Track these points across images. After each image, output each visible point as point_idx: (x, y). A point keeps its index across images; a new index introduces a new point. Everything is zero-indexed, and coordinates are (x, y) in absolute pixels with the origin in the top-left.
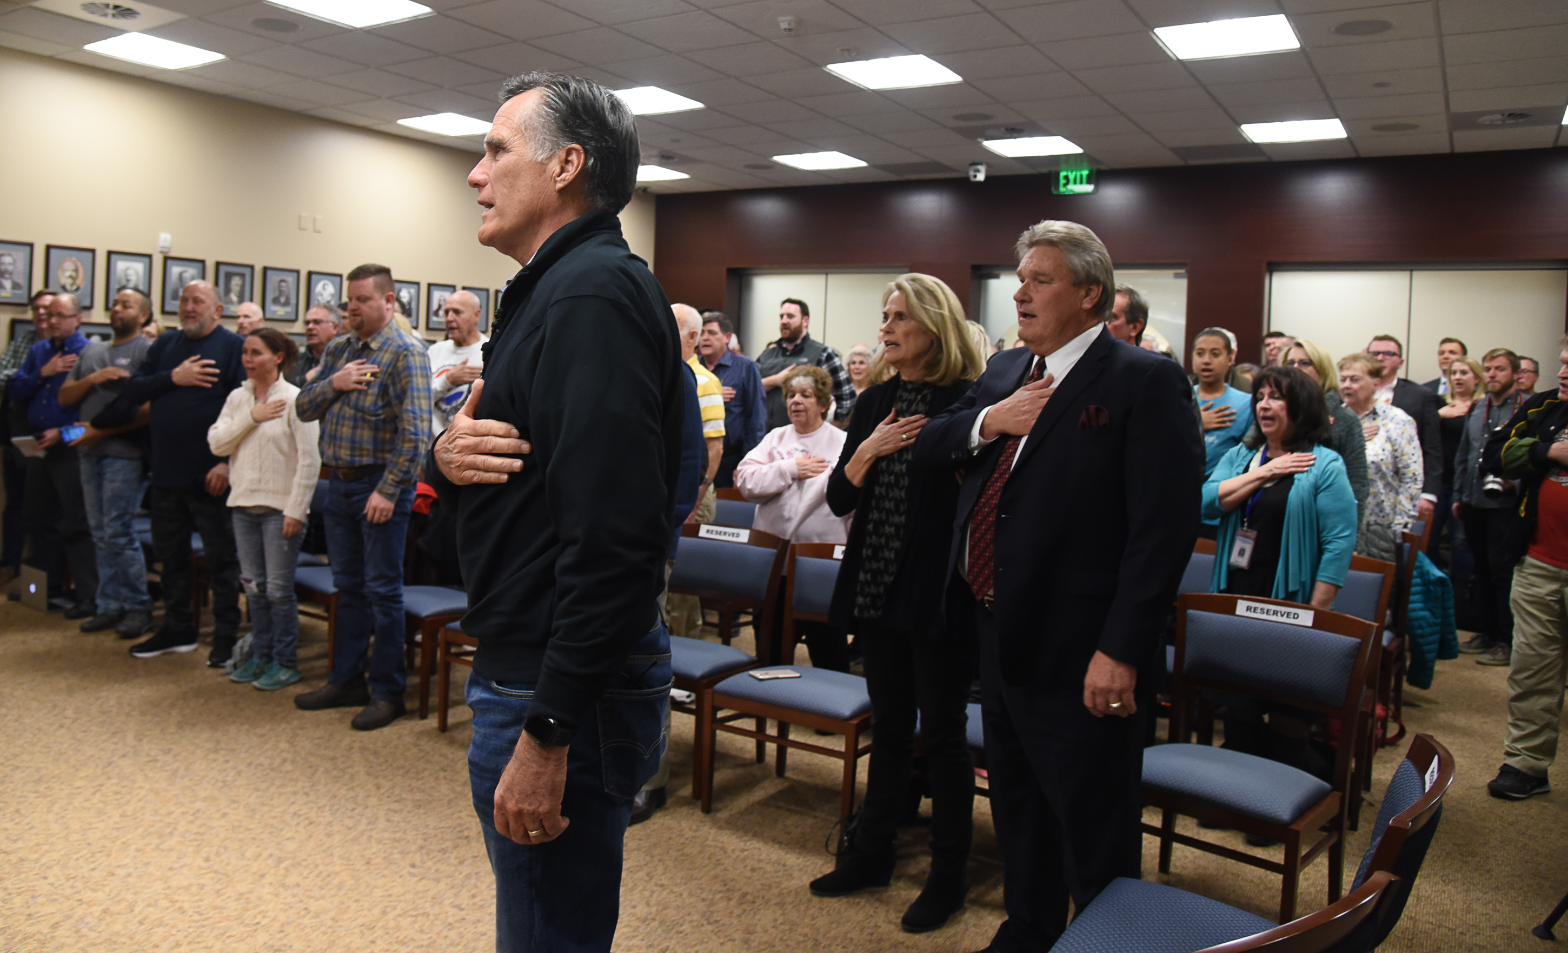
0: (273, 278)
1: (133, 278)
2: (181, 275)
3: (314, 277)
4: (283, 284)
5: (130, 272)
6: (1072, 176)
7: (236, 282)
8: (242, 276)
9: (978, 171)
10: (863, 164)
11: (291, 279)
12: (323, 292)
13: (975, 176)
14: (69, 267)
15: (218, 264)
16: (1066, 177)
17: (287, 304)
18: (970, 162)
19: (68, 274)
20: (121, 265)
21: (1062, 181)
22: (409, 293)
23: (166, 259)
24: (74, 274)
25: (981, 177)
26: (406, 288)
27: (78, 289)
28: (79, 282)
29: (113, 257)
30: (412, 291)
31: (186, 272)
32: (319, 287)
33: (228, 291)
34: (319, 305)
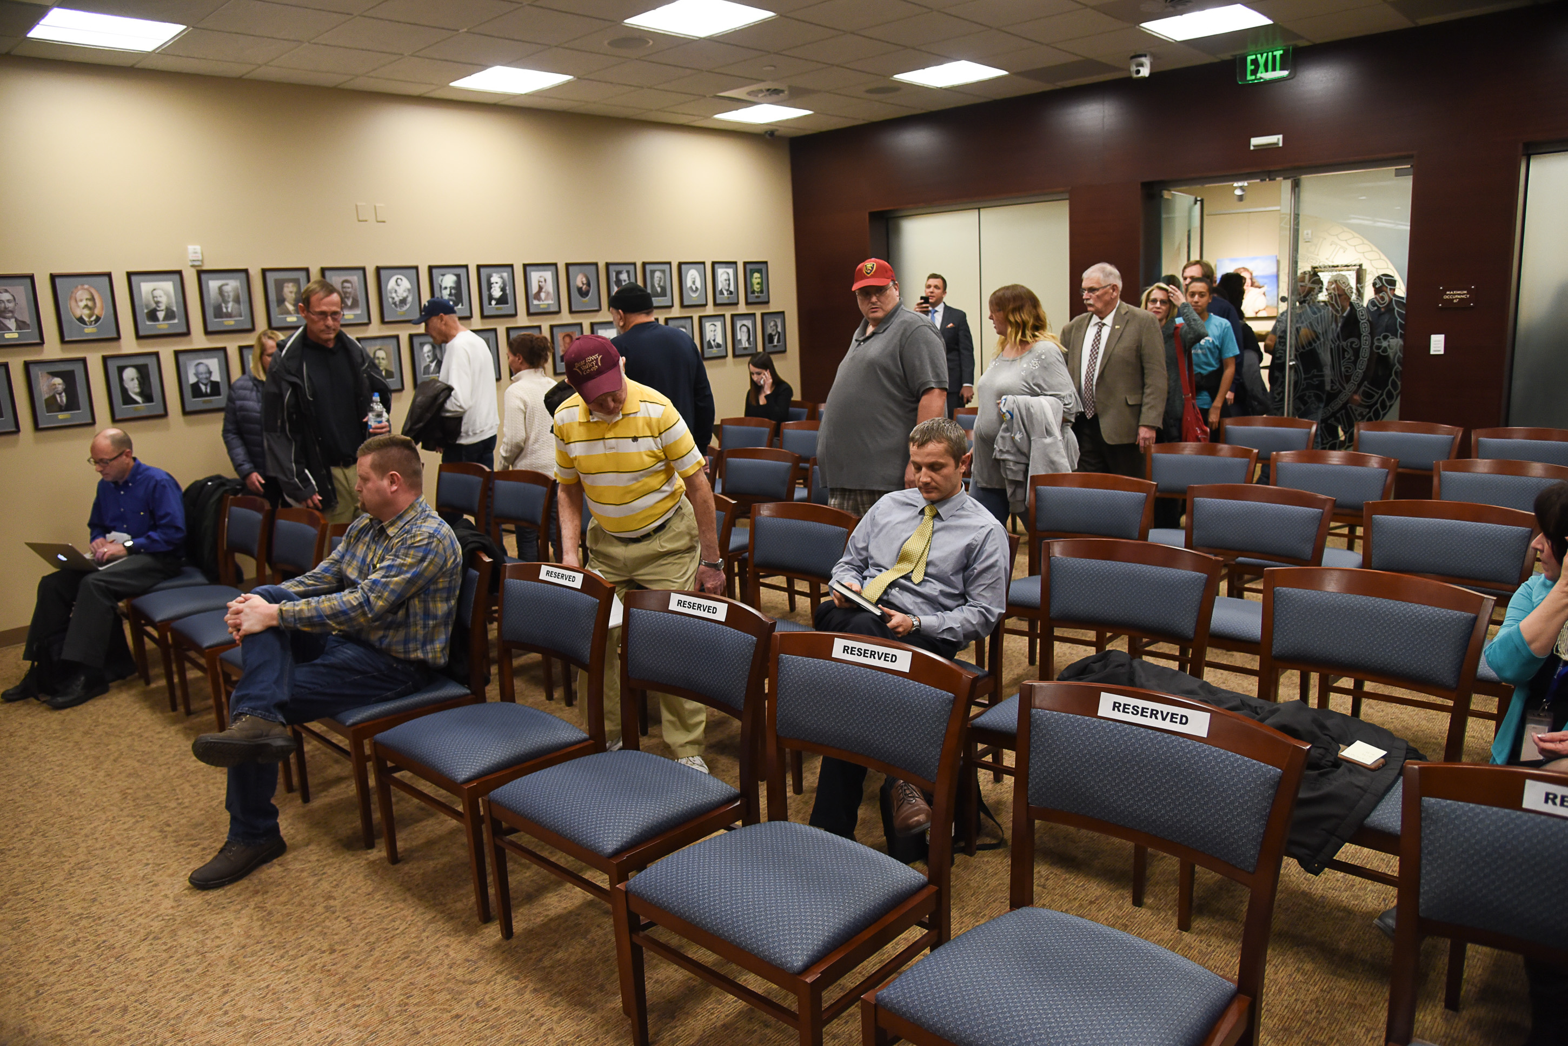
0: (334, 279)
1: (164, 301)
2: (220, 288)
3: (383, 272)
4: (346, 285)
5: (156, 293)
6: (1261, 61)
7: (289, 288)
8: (296, 281)
9: (1142, 65)
10: (1003, 73)
11: (355, 278)
12: (397, 288)
13: (1138, 72)
14: (82, 296)
15: (264, 271)
16: (1255, 62)
17: (355, 305)
18: (1132, 54)
19: (82, 304)
20: (146, 288)
21: (1250, 67)
22: (502, 277)
23: (200, 273)
24: (90, 304)
25: (1145, 72)
26: (497, 272)
27: (98, 319)
28: (97, 311)
29: (134, 278)
30: (505, 275)
31: (227, 284)
32: (392, 284)
33: (281, 301)
34: (395, 303)
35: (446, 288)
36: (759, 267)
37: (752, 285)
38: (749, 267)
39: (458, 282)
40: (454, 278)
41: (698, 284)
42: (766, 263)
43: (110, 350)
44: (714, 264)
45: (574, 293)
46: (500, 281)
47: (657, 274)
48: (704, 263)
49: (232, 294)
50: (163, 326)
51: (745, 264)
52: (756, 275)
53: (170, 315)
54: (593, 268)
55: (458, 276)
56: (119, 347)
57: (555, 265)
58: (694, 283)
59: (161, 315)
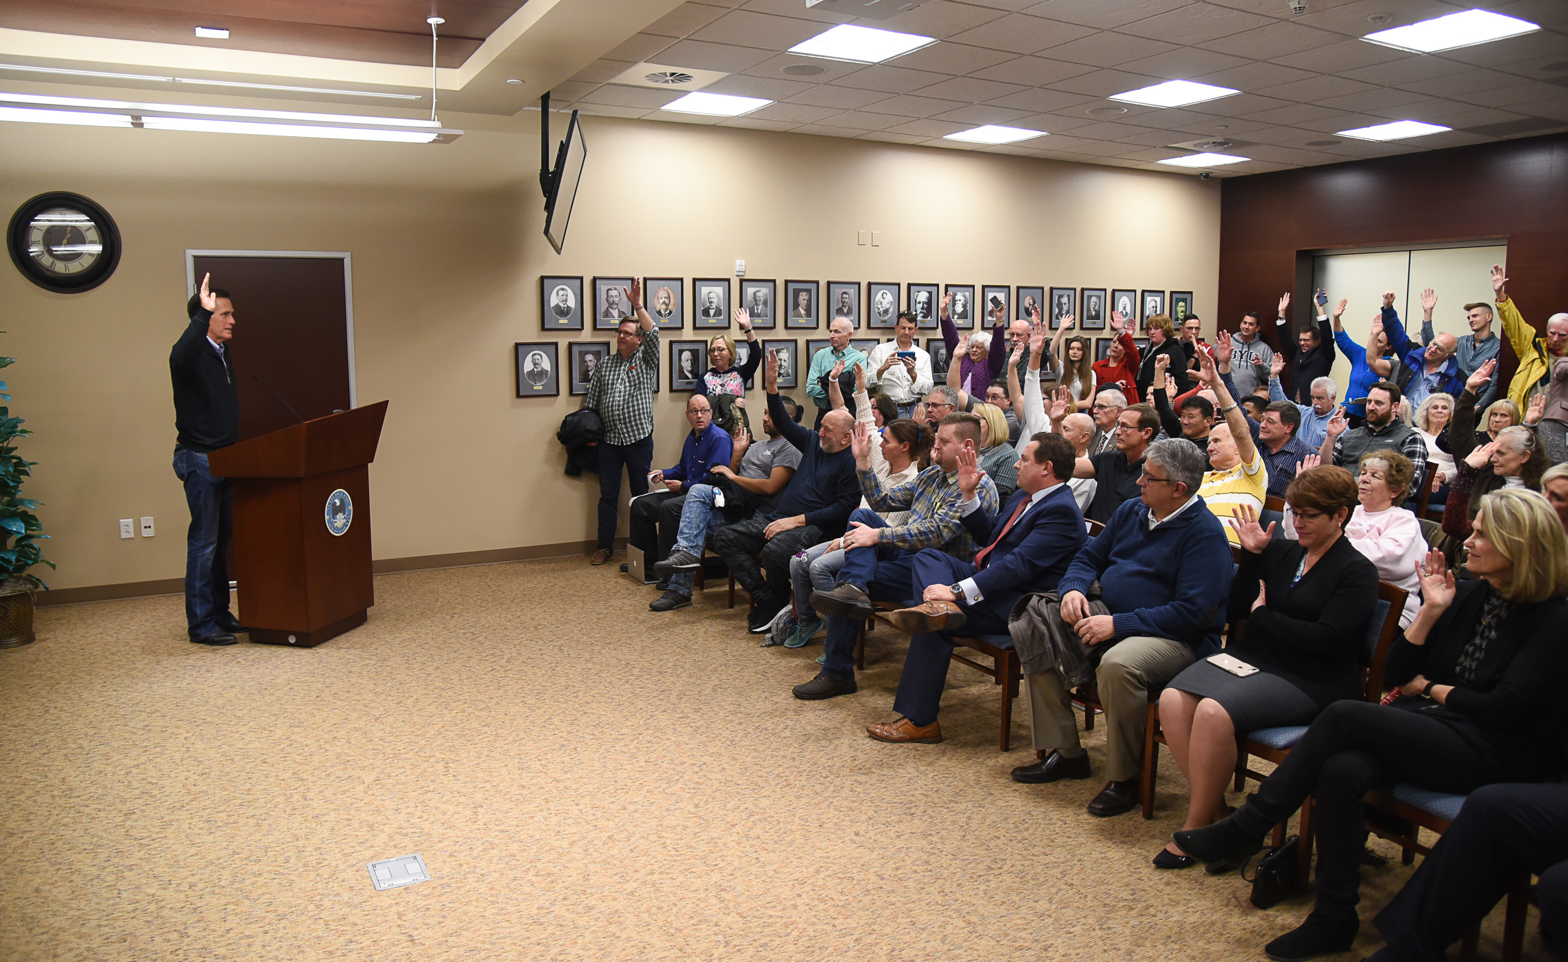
0: (836, 291)
1: (715, 300)
2: (755, 294)
4: (844, 296)
5: (711, 295)
7: (803, 297)
8: (809, 291)
11: (852, 291)
12: (882, 300)
14: (662, 294)
15: (787, 282)
17: (849, 314)
19: (661, 301)
20: (704, 290)
22: (964, 296)
23: (742, 281)
24: (667, 301)
26: (961, 291)
27: (671, 312)
28: (670, 307)
29: (697, 283)
30: (967, 294)
31: (760, 291)
32: (879, 296)
33: (796, 305)
34: (879, 313)
35: (920, 303)
36: (1185, 296)
37: (1176, 312)
38: (1175, 296)
39: (930, 298)
40: (927, 295)
41: (1128, 310)
42: (1191, 293)
43: (675, 336)
44: (1143, 292)
45: (1022, 311)
46: (962, 299)
47: (1094, 299)
48: (1135, 291)
49: (762, 299)
50: (712, 321)
51: (1172, 293)
52: (1181, 304)
53: (718, 313)
54: (1040, 291)
55: (930, 293)
56: (681, 335)
57: (1009, 287)
58: (1125, 308)
59: (712, 312)
